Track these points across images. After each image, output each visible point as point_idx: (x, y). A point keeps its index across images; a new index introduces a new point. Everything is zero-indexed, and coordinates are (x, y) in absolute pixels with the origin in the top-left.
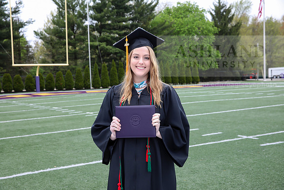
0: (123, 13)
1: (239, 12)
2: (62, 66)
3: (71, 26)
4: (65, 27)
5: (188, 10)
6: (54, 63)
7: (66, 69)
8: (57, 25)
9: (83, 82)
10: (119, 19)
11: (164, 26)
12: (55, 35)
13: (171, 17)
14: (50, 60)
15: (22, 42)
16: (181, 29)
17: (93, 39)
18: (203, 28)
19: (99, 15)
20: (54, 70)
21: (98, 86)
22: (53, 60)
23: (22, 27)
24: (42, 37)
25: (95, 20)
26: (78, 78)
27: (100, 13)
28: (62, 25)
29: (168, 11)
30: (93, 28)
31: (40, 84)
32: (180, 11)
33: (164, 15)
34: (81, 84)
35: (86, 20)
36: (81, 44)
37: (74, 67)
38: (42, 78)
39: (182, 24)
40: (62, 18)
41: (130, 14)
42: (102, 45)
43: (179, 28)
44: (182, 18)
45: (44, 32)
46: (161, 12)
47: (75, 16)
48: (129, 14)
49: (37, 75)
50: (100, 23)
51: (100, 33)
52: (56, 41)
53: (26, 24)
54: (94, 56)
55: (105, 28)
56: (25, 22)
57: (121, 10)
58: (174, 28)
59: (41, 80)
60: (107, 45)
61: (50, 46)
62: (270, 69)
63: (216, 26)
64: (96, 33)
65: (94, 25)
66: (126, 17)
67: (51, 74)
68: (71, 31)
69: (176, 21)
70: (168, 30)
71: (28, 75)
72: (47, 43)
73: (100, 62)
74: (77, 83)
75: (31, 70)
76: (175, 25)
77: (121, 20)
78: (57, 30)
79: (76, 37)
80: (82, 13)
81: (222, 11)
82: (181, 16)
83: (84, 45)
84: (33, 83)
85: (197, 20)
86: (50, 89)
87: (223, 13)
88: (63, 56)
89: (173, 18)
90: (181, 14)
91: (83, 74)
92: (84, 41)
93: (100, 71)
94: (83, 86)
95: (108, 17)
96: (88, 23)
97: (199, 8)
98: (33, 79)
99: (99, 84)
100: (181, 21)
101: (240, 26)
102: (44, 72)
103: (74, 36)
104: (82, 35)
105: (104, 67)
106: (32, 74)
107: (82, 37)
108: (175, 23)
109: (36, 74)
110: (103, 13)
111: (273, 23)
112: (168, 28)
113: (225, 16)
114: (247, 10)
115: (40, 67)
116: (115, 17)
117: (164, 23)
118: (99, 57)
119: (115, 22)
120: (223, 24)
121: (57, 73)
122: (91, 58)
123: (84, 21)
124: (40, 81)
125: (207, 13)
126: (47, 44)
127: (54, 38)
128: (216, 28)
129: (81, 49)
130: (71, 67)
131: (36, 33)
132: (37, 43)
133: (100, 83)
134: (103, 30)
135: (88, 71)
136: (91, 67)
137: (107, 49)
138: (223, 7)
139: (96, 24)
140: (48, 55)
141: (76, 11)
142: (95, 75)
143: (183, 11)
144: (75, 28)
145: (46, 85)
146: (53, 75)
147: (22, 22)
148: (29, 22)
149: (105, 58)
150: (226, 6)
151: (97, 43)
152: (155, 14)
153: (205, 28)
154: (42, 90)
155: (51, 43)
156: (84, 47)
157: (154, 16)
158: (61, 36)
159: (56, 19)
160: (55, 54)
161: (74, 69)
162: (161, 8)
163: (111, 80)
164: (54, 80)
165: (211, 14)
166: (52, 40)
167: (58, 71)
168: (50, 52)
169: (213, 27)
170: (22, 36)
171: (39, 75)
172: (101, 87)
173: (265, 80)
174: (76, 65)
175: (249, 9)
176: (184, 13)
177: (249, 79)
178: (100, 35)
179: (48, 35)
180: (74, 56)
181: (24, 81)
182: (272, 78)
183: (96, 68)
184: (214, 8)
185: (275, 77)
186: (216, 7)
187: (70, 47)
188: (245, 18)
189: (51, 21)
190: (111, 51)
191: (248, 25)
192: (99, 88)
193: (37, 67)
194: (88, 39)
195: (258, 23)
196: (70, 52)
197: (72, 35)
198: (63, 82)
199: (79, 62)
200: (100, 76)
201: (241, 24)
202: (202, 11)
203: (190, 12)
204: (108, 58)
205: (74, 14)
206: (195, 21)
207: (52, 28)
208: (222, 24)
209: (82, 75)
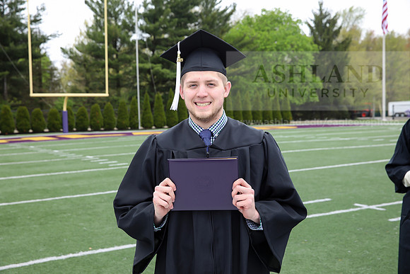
0: (186, 24)
1: (348, 23)
2: (99, 98)
3: (113, 41)
4: (104, 42)
5: (276, 21)
6: (87, 92)
7: (105, 102)
8: (93, 39)
9: (128, 119)
10: (180, 31)
11: (242, 42)
12: (90, 53)
13: (253, 30)
14: (82, 88)
15: (44, 63)
16: (268, 47)
17: (142, 59)
18: (298, 45)
19: (151, 26)
20: (88, 102)
21: (149, 125)
22: (88, 88)
23: (45, 42)
24: (72, 55)
25: (147, 32)
26: (120, 114)
27: (154, 23)
28: (99, 39)
29: (249, 21)
30: (143, 44)
31: (69, 122)
32: (265, 21)
33: (243, 26)
34: (126, 122)
35: (134, 33)
36: (126, 66)
37: (116, 98)
38: (72, 114)
39: (268, 40)
40: (99, 30)
41: (195, 25)
42: (156, 69)
43: (265, 45)
44: (268, 31)
45: (75, 49)
46: (238, 22)
47: (119, 27)
48: (193, 24)
49: (65, 109)
50: (153, 37)
51: (153, 52)
52: (92, 62)
53: (50, 38)
54: (144, 83)
55: (160, 44)
56: (48, 35)
57: (182, 19)
58: (257, 45)
59: (70, 116)
60: (163, 68)
61: (83, 69)
62: (391, 104)
63: (316, 42)
64: (147, 51)
65: (145, 40)
66: (190, 29)
67: (83, 107)
68: (113, 49)
69: (259, 36)
70: (248, 48)
71: (52, 109)
72: (79, 64)
73: (153, 91)
74: (119, 120)
75: (56, 102)
76: (259, 41)
77: (182, 33)
78: (93, 46)
79: (119, 57)
80: (129, 23)
81: (324, 21)
82: (267, 28)
83: (131, 68)
84: (59, 120)
85: (290, 34)
86: (82, 129)
87: (326, 24)
88: (101, 83)
89: (256, 30)
90: (267, 25)
91: (129, 107)
92: (130, 62)
93: (152, 104)
94: (128, 125)
95: (164, 28)
96: (136, 36)
97: (292, 17)
98: (59, 115)
99: (151, 123)
100: (267, 36)
101: (349, 43)
102: (74, 106)
103: (117, 56)
104: (127, 53)
105: (158, 98)
106: (57, 108)
107: (128, 56)
108: (259, 38)
109: (62, 108)
110: (157, 24)
111: (395, 39)
112: (249, 46)
113: (329, 29)
114: (359, 21)
115: (70, 98)
116: (174, 28)
117: (243, 38)
118: (151, 84)
119: (175, 35)
120: (326, 40)
121: (93, 106)
122: (140, 86)
123: (130, 33)
124: (69, 118)
125: (304, 24)
126: (78, 66)
127: (89, 57)
128: (316, 46)
129: (126, 73)
130: (111, 98)
131: (64, 51)
132: (64, 65)
133: (152, 121)
134: (158, 46)
135: (135, 103)
136: (140, 99)
137: (163, 74)
138: (325, 16)
139: (148, 39)
140: (80, 81)
141: (120, 20)
142: (145, 110)
143: (269, 22)
144: (118, 44)
145: (76, 124)
146: (86, 110)
147: (44, 34)
148: (54, 36)
149: (160, 85)
150: (329, 14)
151: (148, 65)
152: (230, 25)
153: (300, 45)
154: (70, 130)
155: (85, 65)
156: (130, 71)
157: (230, 28)
158: (99, 55)
159: (91, 30)
160: (90, 80)
161: (116, 101)
162: (239, 17)
163: (168, 117)
164: (88, 116)
165: (309, 25)
166: (86, 60)
167: (93, 103)
168: (83, 76)
169: (311, 44)
170: (45, 55)
171: (67, 109)
172: (154, 127)
173: (384, 119)
174: (119, 95)
175: (363, 19)
176: (271, 23)
177: (361, 116)
178: (153, 54)
179: (80, 54)
180: (116, 83)
181: (45, 116)
182: (394, 116)
183: (147, 100)
184: (313, 18)
185: (397, 115)
186: (315, 16)
187: (111, 70)
188: (355, 31)
189: (85, 34)
190: (168, 76)
191: (360, 42)
192: (150, 128)
193: (64, 97)
194: (135, 59)
195: (375, 39)
196: (112, 77)
197: (113, 53)
198: (100, 119)
199: (123, 91)
200: (152, 111)
201: (351, 41)
202: (298, 21)
203: (280, 22)
204: (164, 86)
205: (116, 24)
206: (287, 35)
207: (86, 43)
208: (324, 40)
209: (127, 109)
